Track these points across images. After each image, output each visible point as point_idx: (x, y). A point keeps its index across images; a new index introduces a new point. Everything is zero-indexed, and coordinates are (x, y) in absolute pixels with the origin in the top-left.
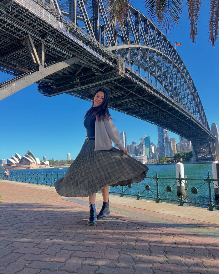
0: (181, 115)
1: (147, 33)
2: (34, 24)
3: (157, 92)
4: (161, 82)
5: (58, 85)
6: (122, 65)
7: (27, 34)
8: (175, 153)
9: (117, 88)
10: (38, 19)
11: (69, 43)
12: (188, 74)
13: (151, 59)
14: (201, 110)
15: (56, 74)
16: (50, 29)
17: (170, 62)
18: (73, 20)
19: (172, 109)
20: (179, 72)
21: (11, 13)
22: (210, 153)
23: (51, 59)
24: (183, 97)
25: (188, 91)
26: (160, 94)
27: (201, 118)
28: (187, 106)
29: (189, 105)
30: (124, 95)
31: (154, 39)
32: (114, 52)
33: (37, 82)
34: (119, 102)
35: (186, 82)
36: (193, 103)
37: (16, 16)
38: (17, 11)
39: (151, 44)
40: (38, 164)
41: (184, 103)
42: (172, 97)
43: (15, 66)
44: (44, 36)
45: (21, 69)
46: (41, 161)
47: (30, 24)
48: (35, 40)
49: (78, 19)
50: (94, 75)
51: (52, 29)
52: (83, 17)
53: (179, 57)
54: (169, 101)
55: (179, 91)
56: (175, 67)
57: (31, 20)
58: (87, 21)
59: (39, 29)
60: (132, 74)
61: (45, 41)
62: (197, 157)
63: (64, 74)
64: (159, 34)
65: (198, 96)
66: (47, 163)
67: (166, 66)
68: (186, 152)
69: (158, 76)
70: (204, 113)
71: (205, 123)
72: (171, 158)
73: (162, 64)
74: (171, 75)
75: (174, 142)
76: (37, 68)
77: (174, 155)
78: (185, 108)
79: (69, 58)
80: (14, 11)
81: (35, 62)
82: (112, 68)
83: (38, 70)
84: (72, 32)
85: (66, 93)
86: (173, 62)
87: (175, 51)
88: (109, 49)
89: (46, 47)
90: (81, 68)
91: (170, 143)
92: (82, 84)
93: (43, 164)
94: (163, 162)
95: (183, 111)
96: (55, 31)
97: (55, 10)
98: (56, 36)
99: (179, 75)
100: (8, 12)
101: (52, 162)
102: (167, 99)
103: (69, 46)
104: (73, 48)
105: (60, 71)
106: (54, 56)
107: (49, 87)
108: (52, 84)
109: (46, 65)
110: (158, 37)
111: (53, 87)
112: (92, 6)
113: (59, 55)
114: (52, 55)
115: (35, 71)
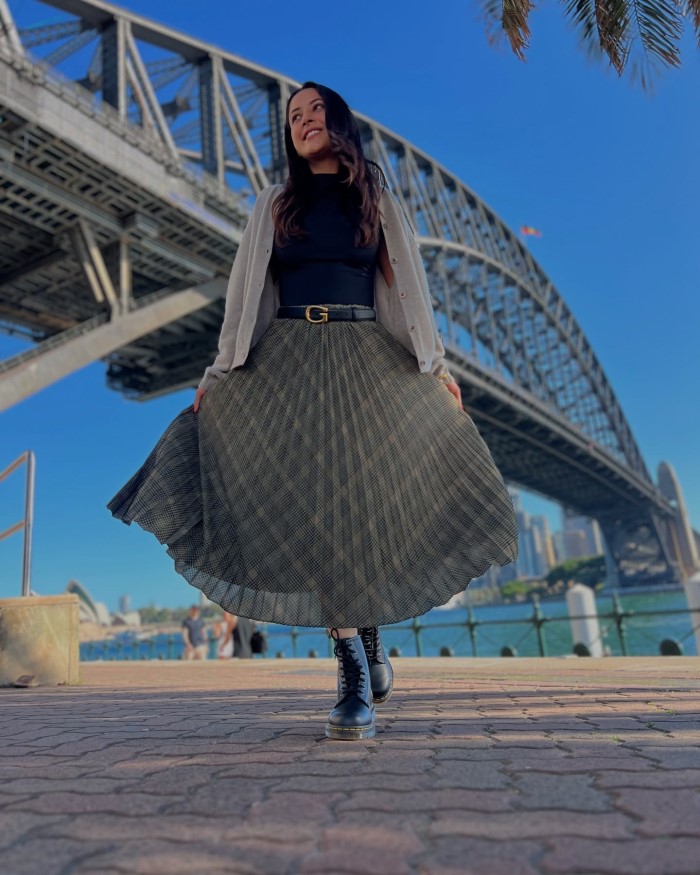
0: (559, 442)
1: (434, 201)
2: (96, 187)
3: (478, 373)
4: (487, 342)
5: (170, 366)
7: (74, 216)
8: (548, 565)
10: (109, 173)
11: (202, 236)
12: (566, 314)
13: (451, 276)
14: (617, 424)
15: (162, 331)
16: (144, 199)
17: (510, 282)
18: (212, 170)
19: (527, 425)
20: (539, 309)
21: (27, 156)
22: (661, 557)
23: (146, 287)
24: (559, 384)
25: (574, 366)
26: (488, 379)
27: (621, 448)
28: (573, 411)
29: (581, 410)
31: (458, 215)
33: (103, 359)
35: (563, 339)
36: (593, 402)
37: (44, 166)
38: (47, 152)
39: (449, 231)
40: (104, 625)
41: (562, 403)
42: (526, 386)
43: (36, 312)
44: (125, 218)
45: (53, 321)
46: (112, 614)
47: (85, 188)
48: (101, 234)
49: (229, 169)
51: (150, 199)
52: (243, 162)
53: (535, 265)
54: (517, 398)
55: (545, 368)
56: (525, 295)
57: (90, 176)
58: (257, 176)
59: (112, 201)
61: (133, 235)
62: (621, 573)
63: (188, 330)
64: (472, 202)
65: (604, 381)
66: (133, 619)
67: (499, 295)
68: (586, 557)
69: (478, 326)
70: (629, 432)
71: (635, 463)
72: (539, 581)
73: (485, 290)
74: (515, 319)
75: (542, 529)
76: (105, 312)
77: (546, 572)
78: (569, 418)
79: (205, 280)
80: (38, 151)
81: (99, 297)
83: (108, 319)
84: (213, 204)
86: (521, 281)
87: (522, 251)
89: (134, 250)
91: (531, 532)
93: (118, 622)
94: (512, 597)
95: (564, 427)
96: (159, 204)
97: (161, 144)
98: (165, 218)
99: (540, 319)
100: (18, 156)
101: (149, 617)
102: (511, 394)
103: (203, 245)
104: (216, 252)
105: (175, 323)
106: (159, 278)
107: (141, 371)
108: (152, 361)
109: (134, 305)
110: (467, 212)
111: (154, 370)
112: (269, 134)
113: (174, 273)
114: (151, 275)
115: (100, 324)
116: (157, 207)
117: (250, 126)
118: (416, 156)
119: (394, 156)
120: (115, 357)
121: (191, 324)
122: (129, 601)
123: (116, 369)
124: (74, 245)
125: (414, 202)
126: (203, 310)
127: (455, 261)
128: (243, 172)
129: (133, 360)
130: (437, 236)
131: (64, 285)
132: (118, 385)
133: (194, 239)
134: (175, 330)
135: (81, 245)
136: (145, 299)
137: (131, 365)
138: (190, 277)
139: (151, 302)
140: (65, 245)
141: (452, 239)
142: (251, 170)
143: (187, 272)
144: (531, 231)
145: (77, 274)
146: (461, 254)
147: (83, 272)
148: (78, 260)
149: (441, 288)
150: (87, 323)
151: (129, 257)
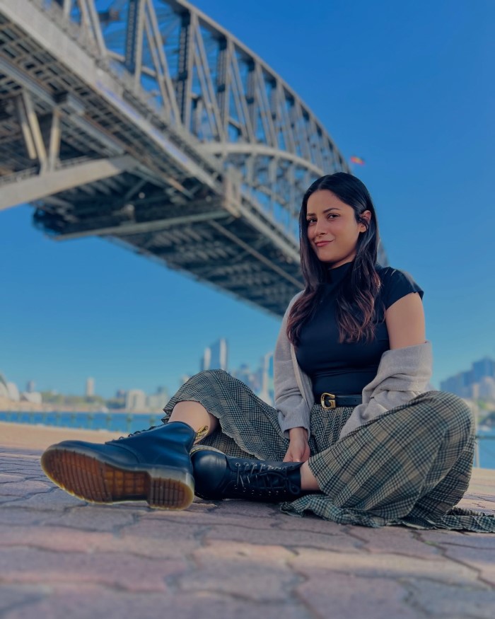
1: (293, 126)
2: (39, 67)
5: (82, 217)
6: (234, 188)
7: (18, 87)
9: (218, 237)
10: (49, 57)
11: (117, 121)
13: (297, 184)
15: (79, 190)
16: (75, 83)
18: (132, 71)
23: (69, 152)
30: (231, 256)
31: (308, 139)
32: (218, 156)
33: (31, 203)
34: (220, 271)
39: (300, 150)
40: (13, 401)
44: (59, 96)
46: (20, 393)
47: (30, 66)
48: (38, 105)
49: (144, 74)
50: (167, 201)
51: (80, 85)
52: (155, 69)
57: (35, 57)
58: (165, 83)
59: (51, 81)
60: (254, 211)
61: (64, 110)
63: (98, 192)
64: (320, 132)
66: (35, 398)
76: (36, 166)
79: (115, 155)
81: (32, 155)
82: (211, 192)
83: (38, 173)
84: (128, 97)
85: (101, 236)
88: (207, 149)
89: (63, 123)
90: (141, 184)
92: (140, 218)
93: (23, 399)
96: (86, 89)
97: (93, 42)
98: (90, 101)
101: (47, 398)
103: (117, 128)
104: (127, 135)
105: (88, 185)
106: (80, 148)
107: (60, 217)
108: (69, 211)
109: (59, 164)
110: (315, 139)
111: (69, 218)
112: (178, 51)
113: (93, 146)
114: (75, 145)
115: (31, 175)
116: (85, 92)
117: (165, 43)
118: (285, 90)
119: (269, 86)
120: (41, 205)
121: (101, 188)
122: (33, 385)
123: (41, 213)
124: (16, 111)
125: (278, 124)
126: (112, 178)
127: (301, 173)
128: (155, 79)
129: (54, 207)
130: (291, 151)
131: (6, 141)
132: (41, 225)
133: (111, 122)
134: (89, 190)
135: (22, 112)
136: (68, 162)
137: (51, 212)
138: (105, 151)
139: (73, 164)
140: (9, 109)
141: (301, 156)
142: (161, 78)
143: (102, 147)
144: (358, 160)
145: (17, 134)
146: (306, 169)
147: (21, 133)
148: (18, 122)
149: (288, 192)
150: (21, 173)
151: (60, 127)
